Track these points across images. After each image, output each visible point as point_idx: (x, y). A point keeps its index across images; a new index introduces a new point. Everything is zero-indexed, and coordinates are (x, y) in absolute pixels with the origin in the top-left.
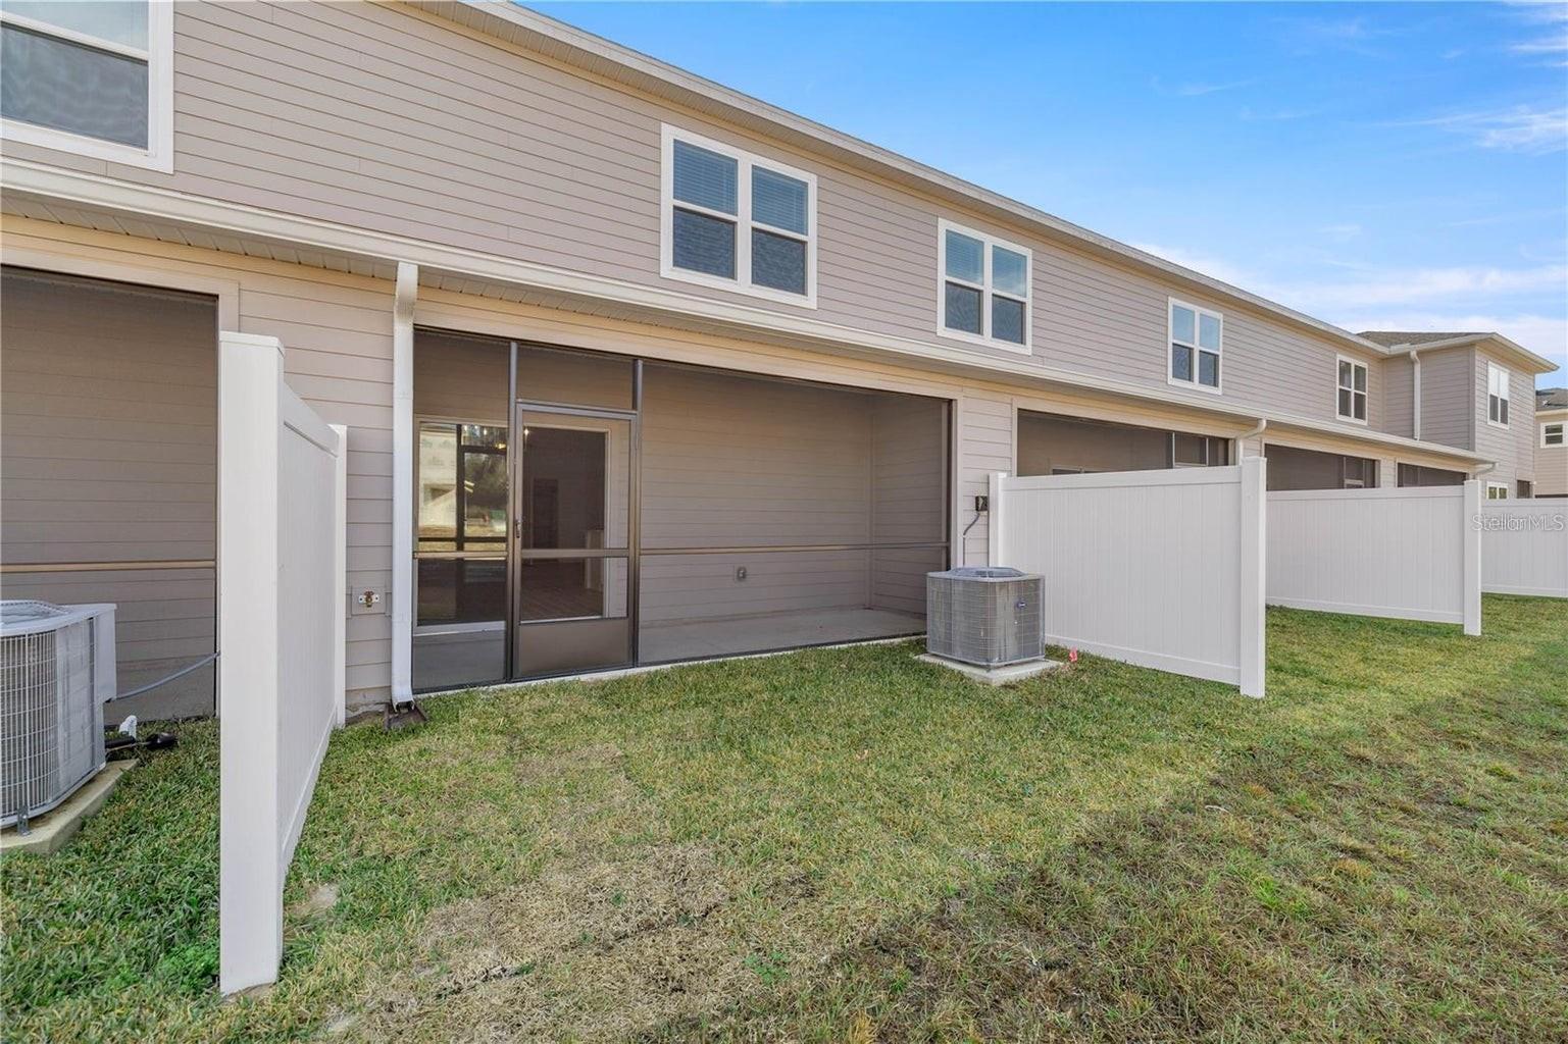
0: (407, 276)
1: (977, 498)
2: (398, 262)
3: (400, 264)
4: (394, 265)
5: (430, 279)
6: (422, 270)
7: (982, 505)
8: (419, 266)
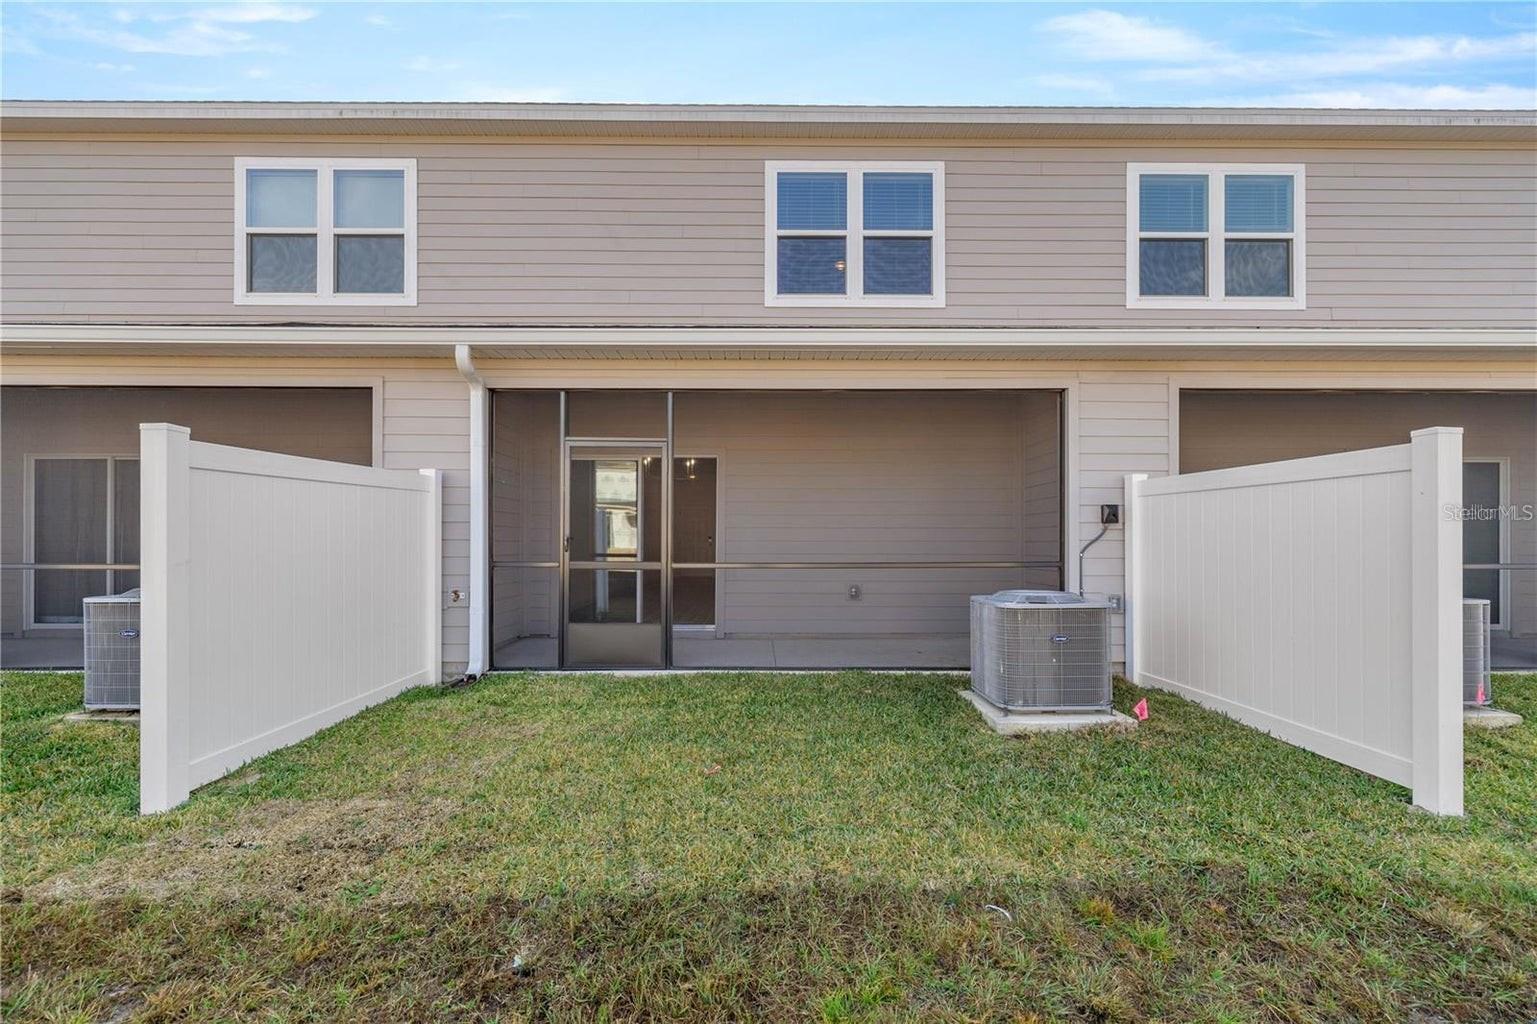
0: (462, 355)
1: (1102, 507)
2: (455, 346)
3: (457, 347)
4: (452, 348)
5: (478, 353)
6: (472, 348)
7: (1111, 515)
8: (470, 346)
